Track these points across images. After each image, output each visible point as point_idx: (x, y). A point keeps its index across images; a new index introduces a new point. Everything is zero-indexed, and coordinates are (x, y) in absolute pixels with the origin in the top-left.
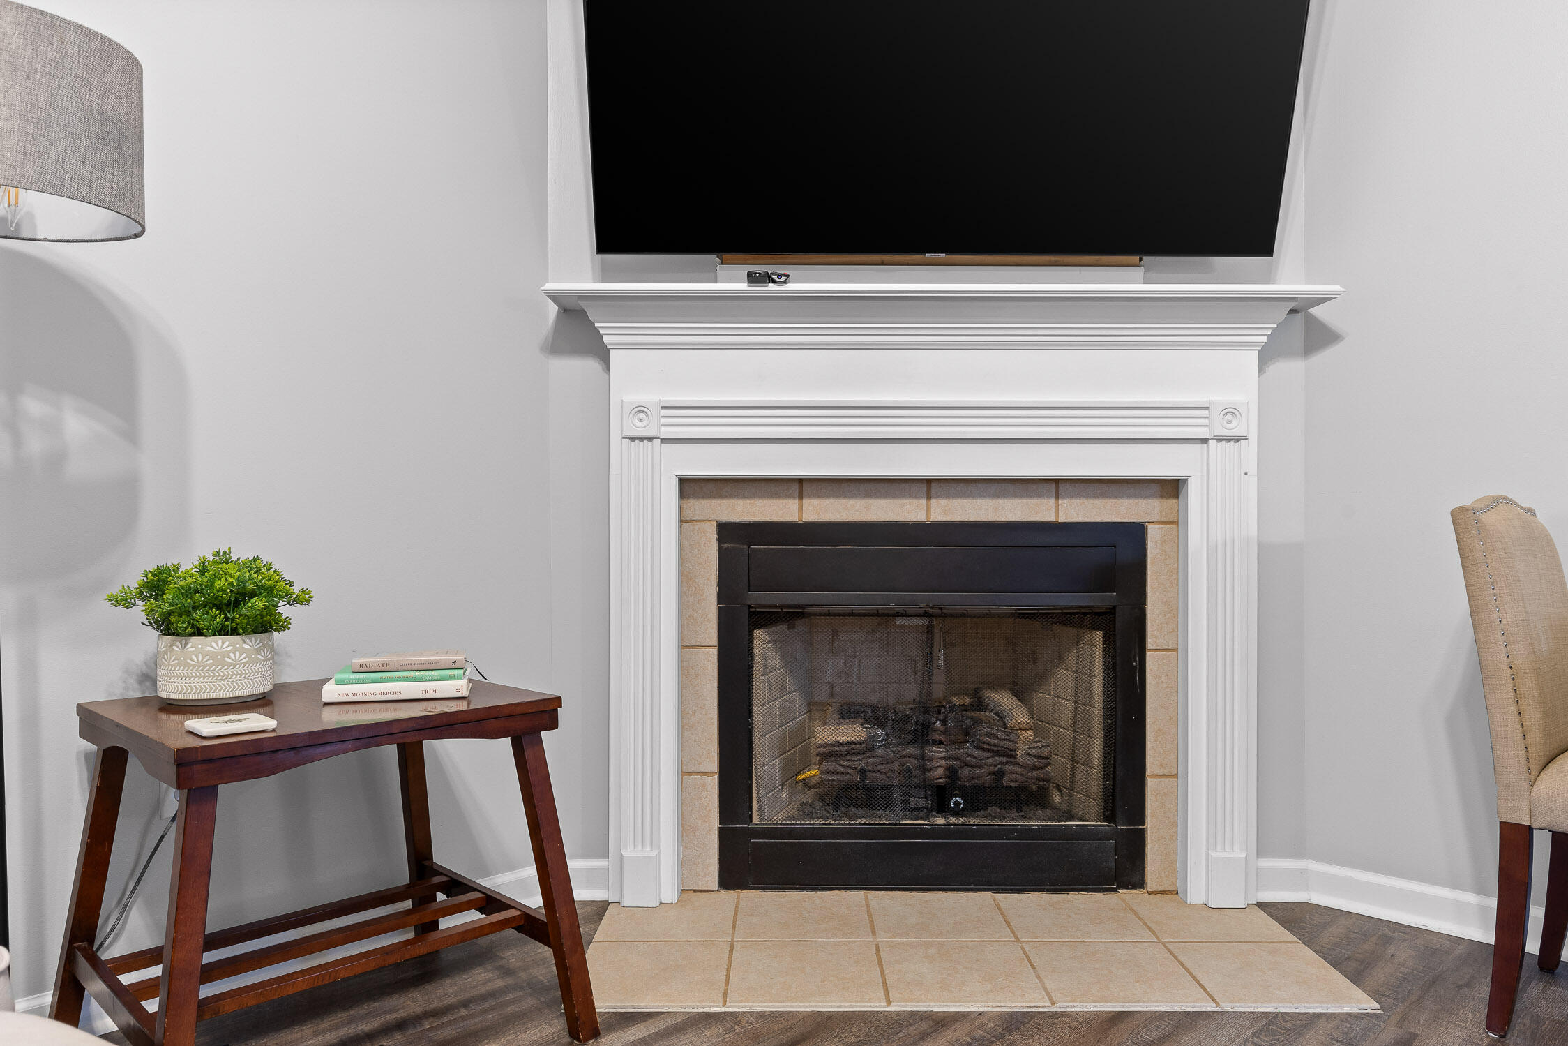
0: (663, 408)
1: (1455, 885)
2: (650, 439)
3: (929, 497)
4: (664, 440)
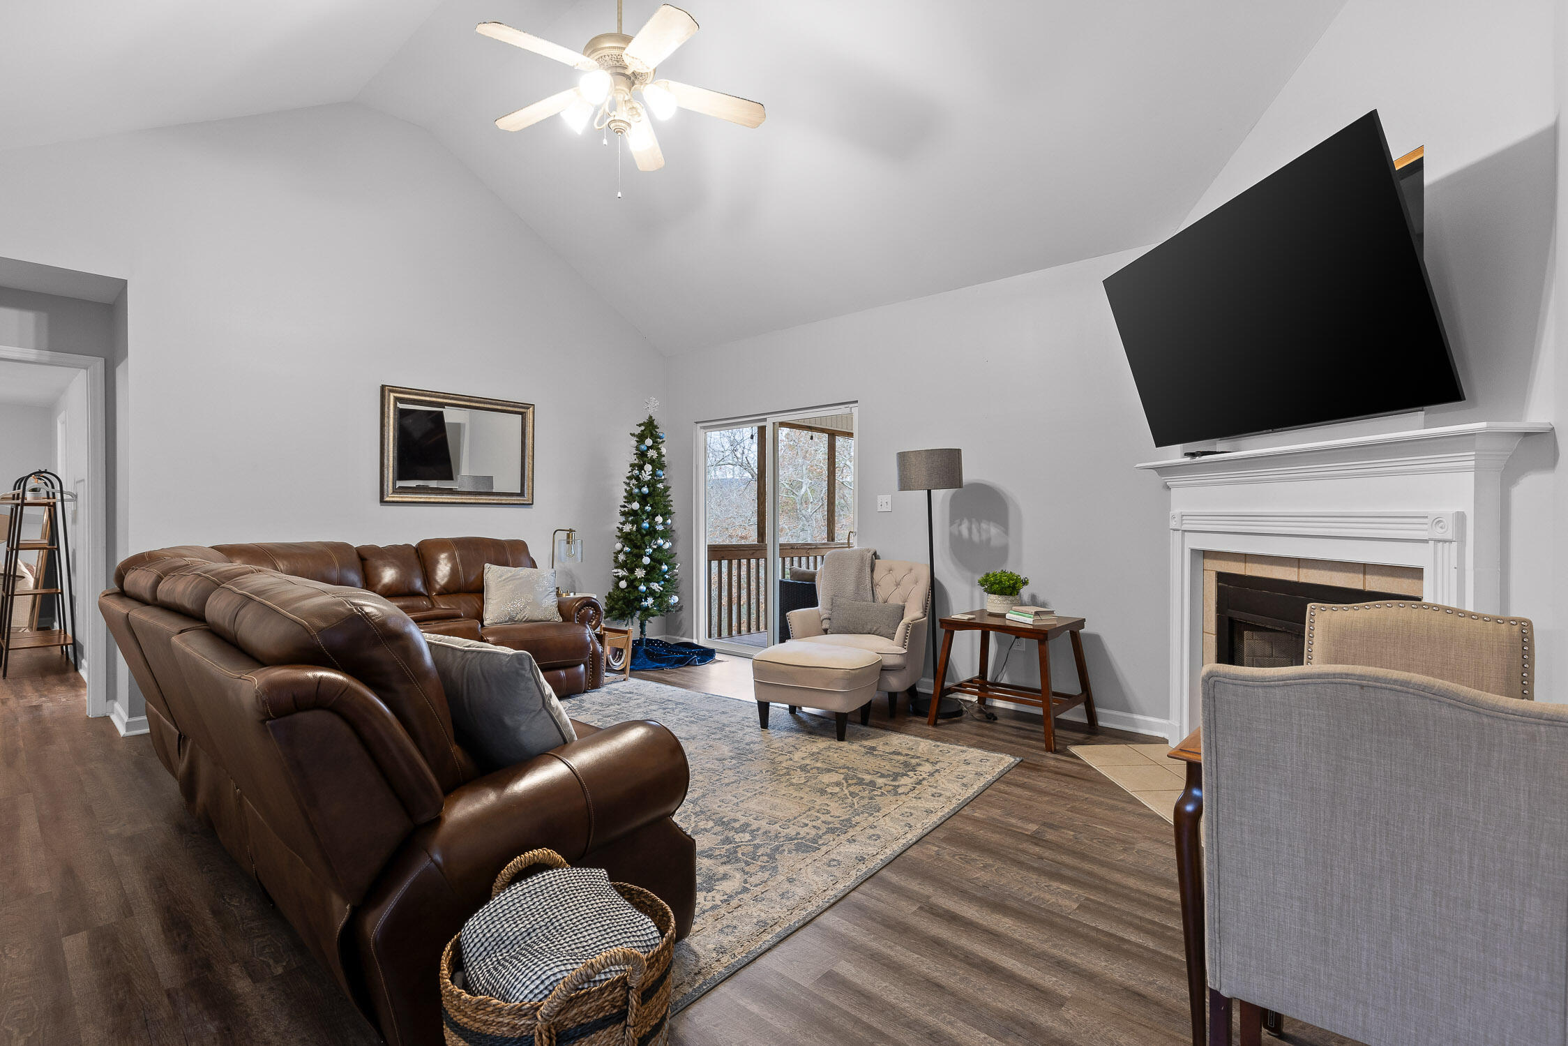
0: (1183, 516)
2: (1178, 530)
3: (1299, 568)
4: (1184, 531)
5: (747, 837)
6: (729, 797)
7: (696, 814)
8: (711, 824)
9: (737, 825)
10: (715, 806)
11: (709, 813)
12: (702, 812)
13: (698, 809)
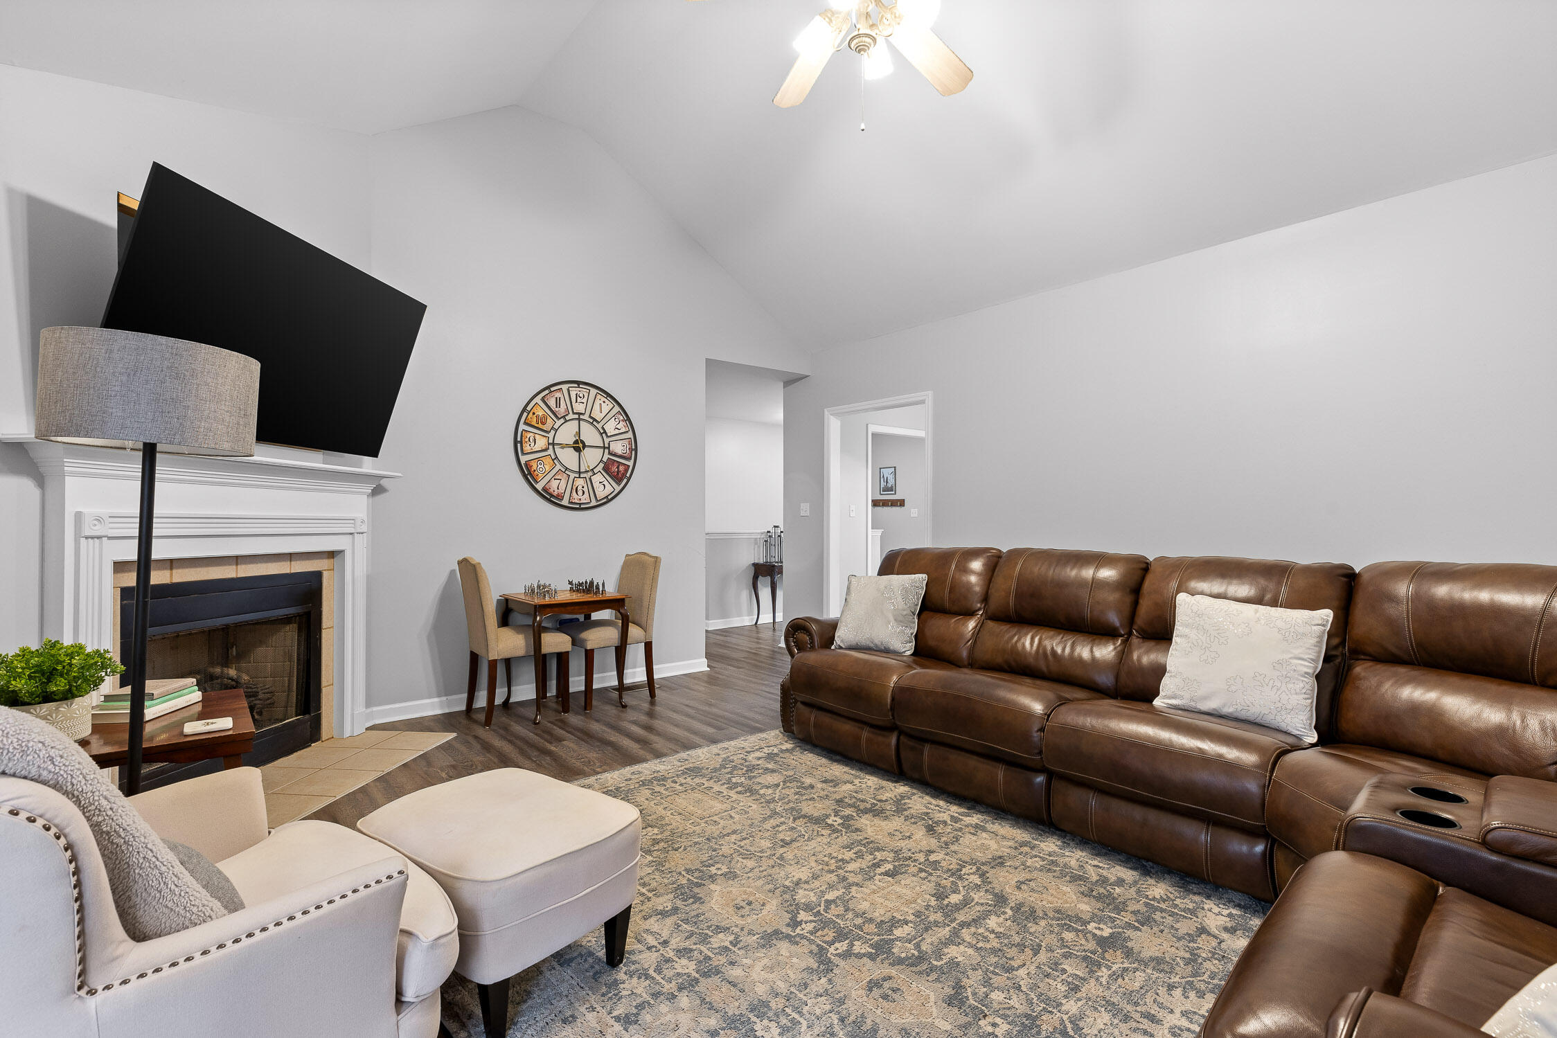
0: (110, 517)
1: (430, 697)
2: (99, 537)
3: (237, 564)
4: (110, 538)
5: (734, 780)
6: (737, 817)
7: (773, 800)
8: (762, 792)
9: (740, 789)
10: (754, 806)
11: (763, 800)
12: (768, 802)
13: (772, 806)
